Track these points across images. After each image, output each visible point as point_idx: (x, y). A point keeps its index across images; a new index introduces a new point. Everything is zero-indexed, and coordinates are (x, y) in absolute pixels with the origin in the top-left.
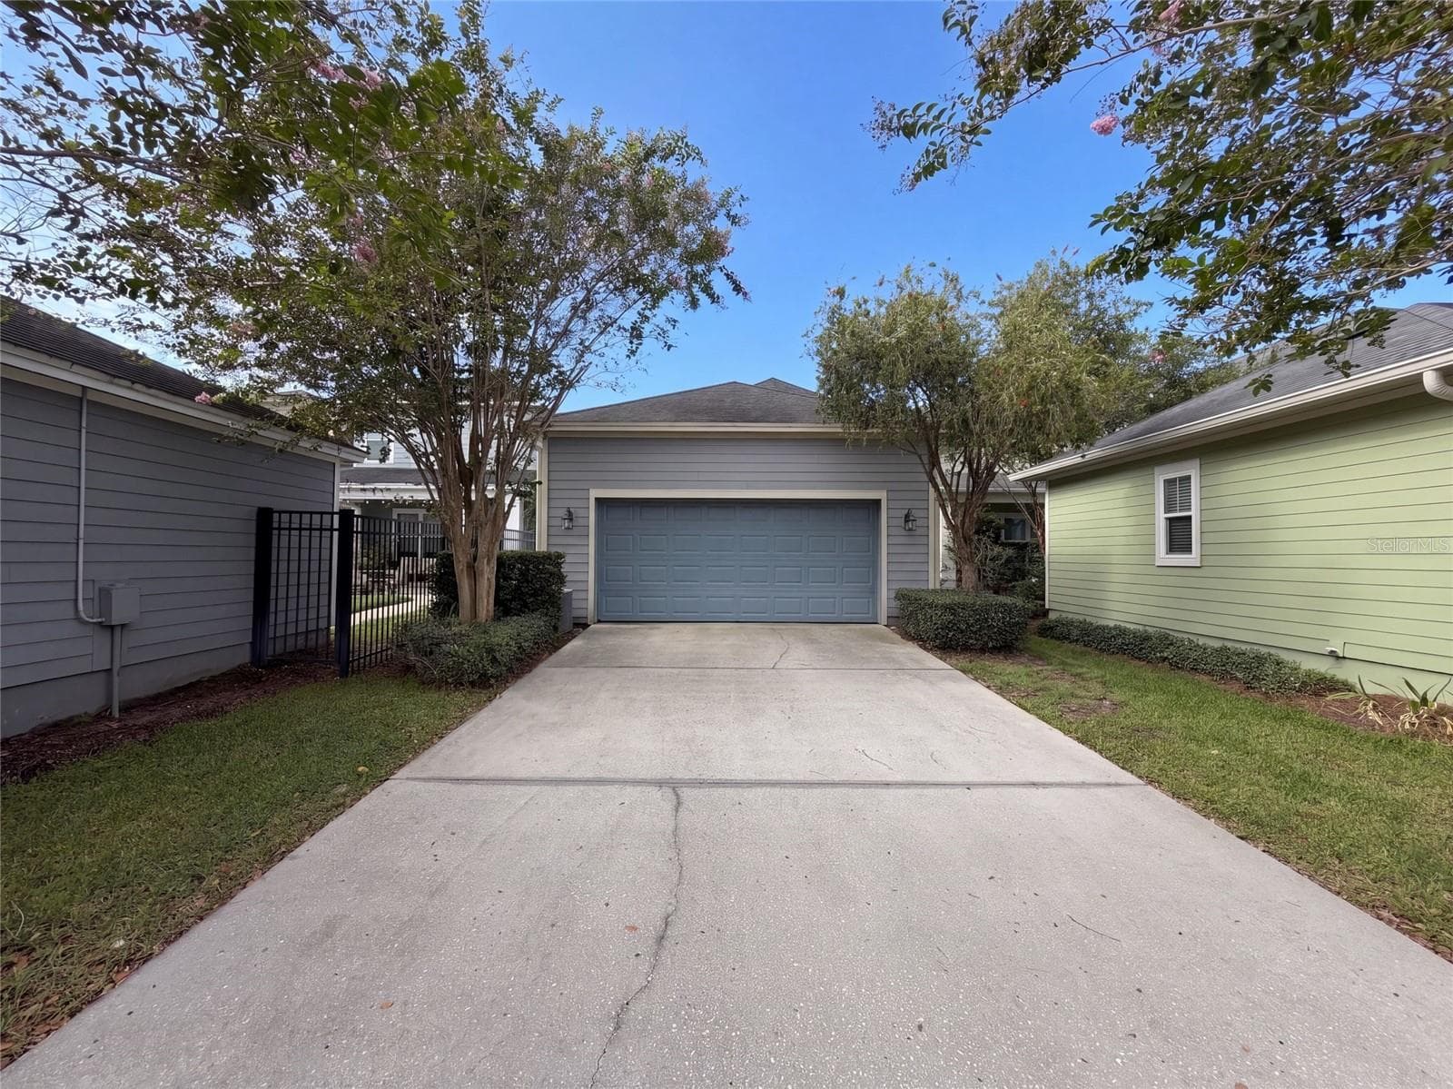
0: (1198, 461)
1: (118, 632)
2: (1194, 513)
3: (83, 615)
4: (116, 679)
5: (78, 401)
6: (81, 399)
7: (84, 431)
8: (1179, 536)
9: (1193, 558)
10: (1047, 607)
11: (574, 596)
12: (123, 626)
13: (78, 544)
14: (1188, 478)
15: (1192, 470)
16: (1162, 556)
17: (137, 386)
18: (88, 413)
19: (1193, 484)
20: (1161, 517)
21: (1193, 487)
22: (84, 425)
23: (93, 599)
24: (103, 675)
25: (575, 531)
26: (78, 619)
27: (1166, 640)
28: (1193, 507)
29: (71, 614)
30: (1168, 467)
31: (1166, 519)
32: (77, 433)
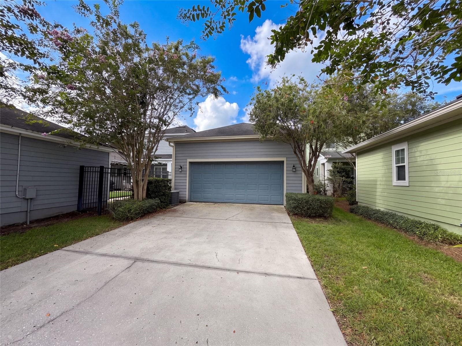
0: (407, 143)
1: (29, 201)
2: (406, 164)
3: (18, 195)
4: (28, 214)
5: (17, 137)
6: (19, 136)
7: (20, 145)
8: (401, 174)
9: (405, 183)
10: (357, 201)
11: (180, 193)
12: (31, 199)
13: (17, 176)
14: (404, 149)
15: (404, 146)
16: (395, 182)
17: (34, 132)
18: (21, 140)
19: (405, 152)
20: (394, 166)
21: (405, 153)
22: (20, 143)
23: (22, 191)
24: (26, 212)
25: (183, 172)
26: (17, 196)
27: (393, 216)
28: (405, 161)
29: (15, 195)
30: (398, 145)
31: (397, 166)
32: (18, 145)
